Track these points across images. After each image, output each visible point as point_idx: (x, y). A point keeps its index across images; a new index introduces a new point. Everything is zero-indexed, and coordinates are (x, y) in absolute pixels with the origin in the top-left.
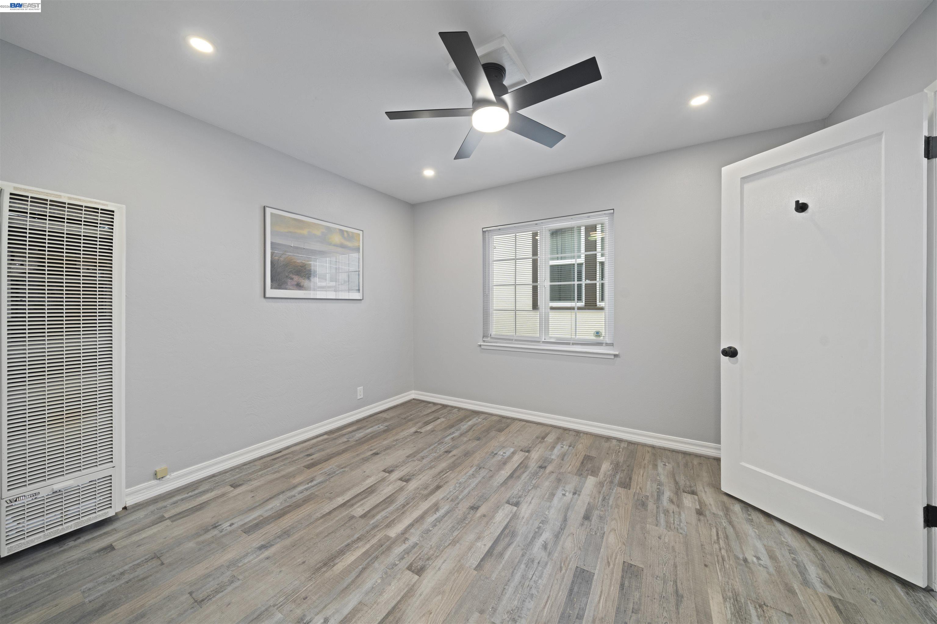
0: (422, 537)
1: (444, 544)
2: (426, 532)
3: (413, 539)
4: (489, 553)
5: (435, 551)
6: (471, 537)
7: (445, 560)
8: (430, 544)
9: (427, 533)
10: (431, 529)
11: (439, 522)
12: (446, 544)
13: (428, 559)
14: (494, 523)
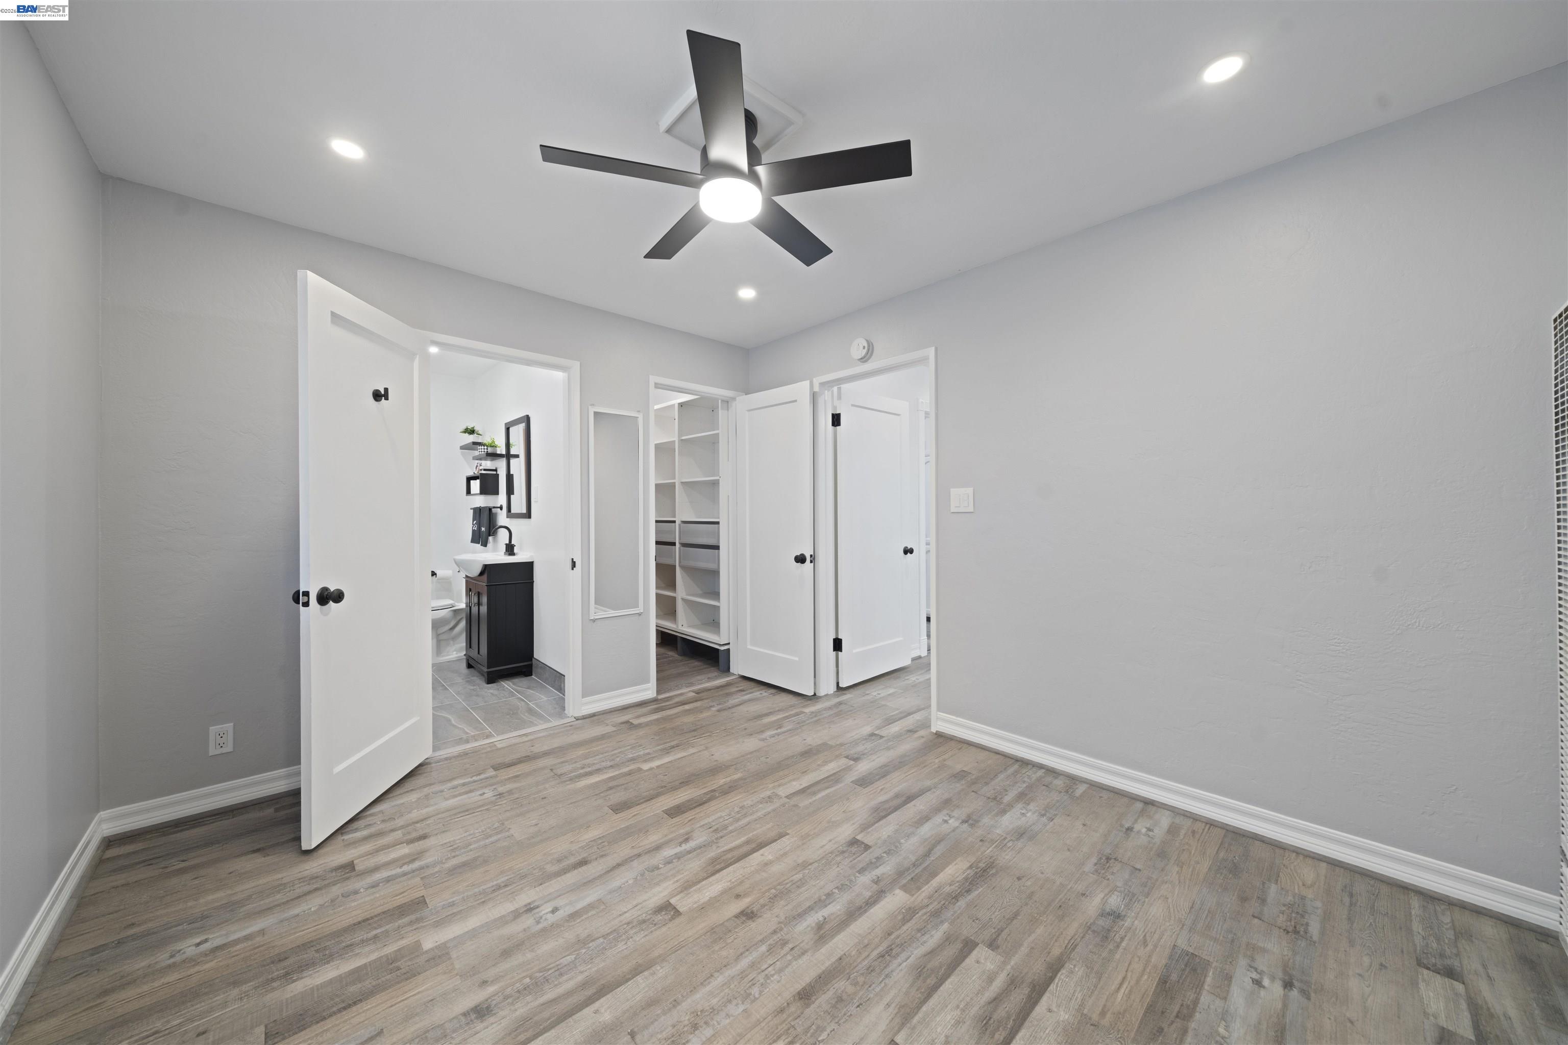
0: (851, 881)
1: (819, 866)
2: (845, 887)
3: (865, 879)
4: (761, 846)
5: (833, 859)
6: (776, 869)
7: (821, 847)
8: (838, 869)
9: (842, 885)
10: (836, 891)
11: (820, 900)
12: (816, 865)
13: (843, 852)
14: (730, 881)
